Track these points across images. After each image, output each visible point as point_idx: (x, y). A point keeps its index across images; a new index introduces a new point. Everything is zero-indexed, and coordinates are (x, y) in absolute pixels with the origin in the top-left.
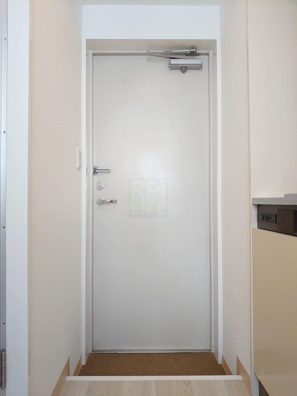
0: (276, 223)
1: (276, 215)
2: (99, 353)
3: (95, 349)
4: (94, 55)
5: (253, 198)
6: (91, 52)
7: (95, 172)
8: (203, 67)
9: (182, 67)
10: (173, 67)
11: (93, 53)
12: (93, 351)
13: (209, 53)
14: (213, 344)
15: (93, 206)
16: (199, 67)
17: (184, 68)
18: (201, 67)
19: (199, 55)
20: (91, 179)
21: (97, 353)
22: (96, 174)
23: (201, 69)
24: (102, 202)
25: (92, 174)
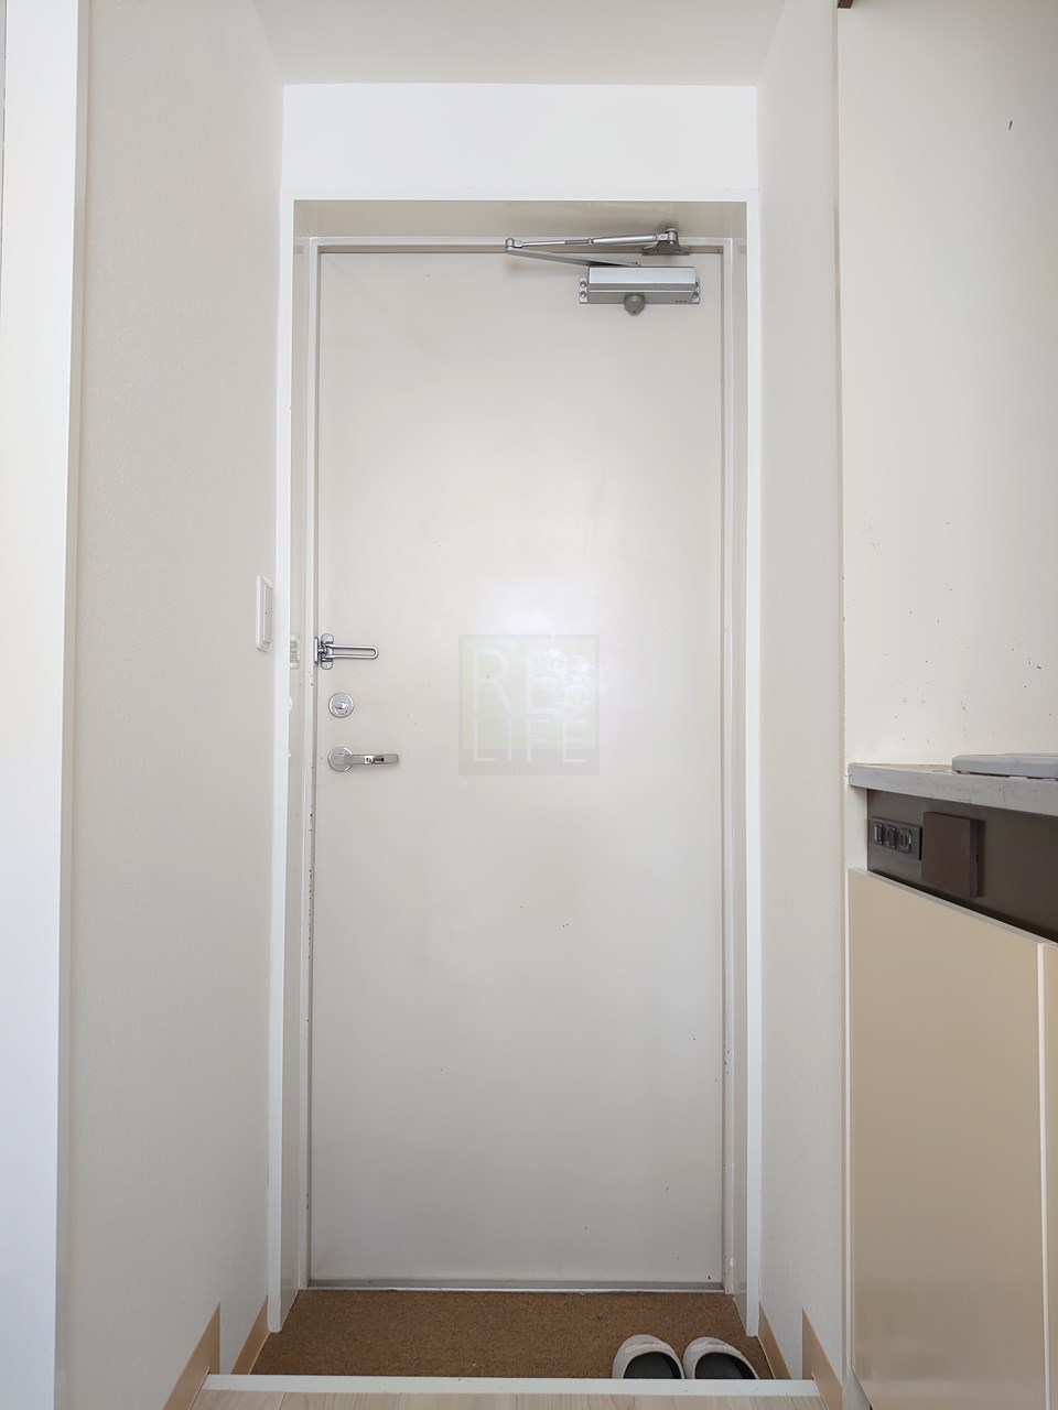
0: (920, 859)
1: (921, 830)
2: (332, 1291)
3: (316, 1276)
4: (322, 250)
5: (851, 765)
6: (314, 242)
7: (323, 656)
8: (701, 295)
9: (628, 296)
10: (595, 295)
11: (319, 247)
12: (310, 1282)
13: (722, 247)
14: (731, 1264)
15: (314, 774)
16: (688, 295)
17: (635, 299)
18: (696, 294)
19: (687, 253)
20: (309, 680)
21: (324, 1291)
22: (329, 665)
23: (697, 300)
24: (346, 763)
25: (312, 663)
